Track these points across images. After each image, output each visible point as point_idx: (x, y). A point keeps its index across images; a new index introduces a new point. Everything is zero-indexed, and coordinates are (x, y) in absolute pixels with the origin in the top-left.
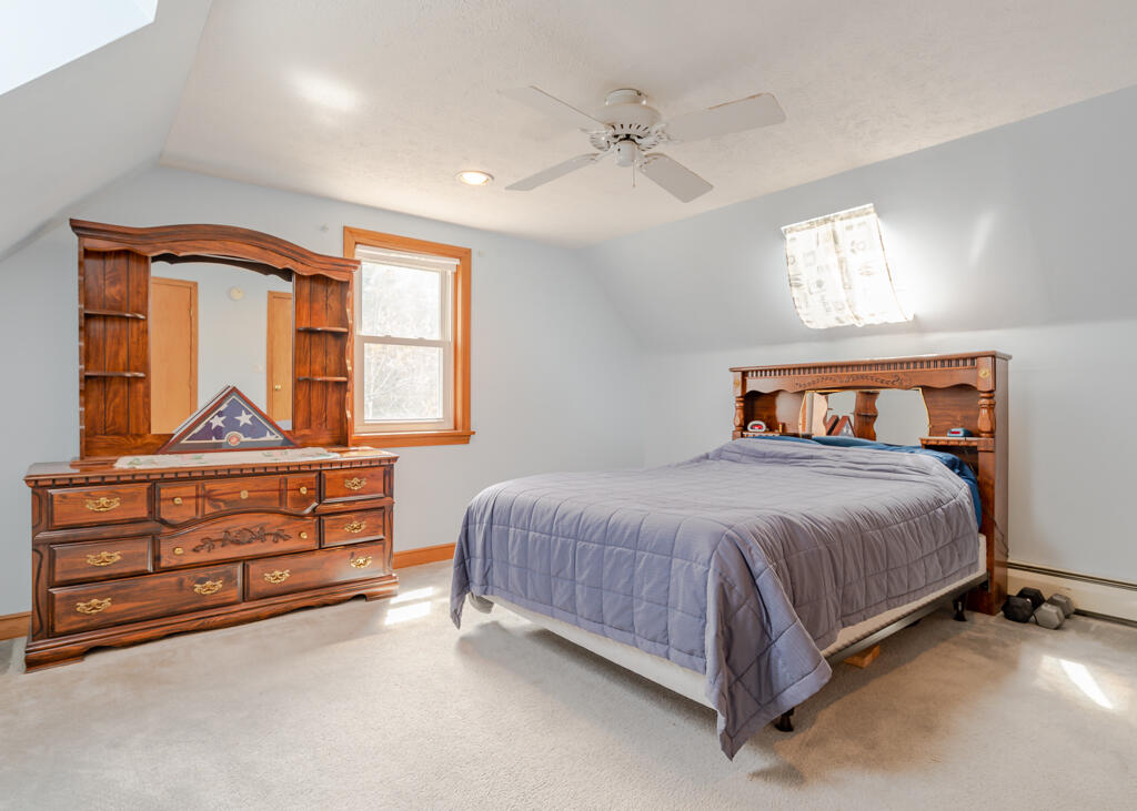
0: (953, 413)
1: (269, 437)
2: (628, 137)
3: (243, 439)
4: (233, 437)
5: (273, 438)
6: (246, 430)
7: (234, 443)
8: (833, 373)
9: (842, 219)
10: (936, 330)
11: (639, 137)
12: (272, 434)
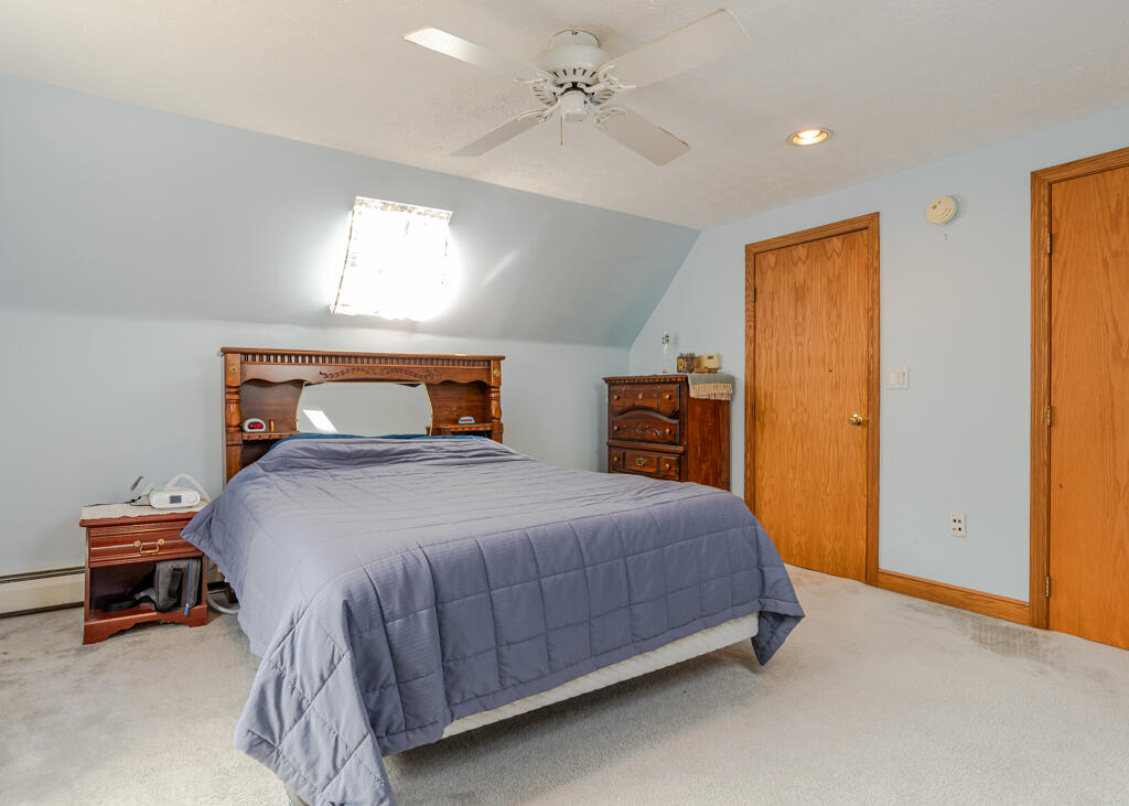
0: (450, 404)
2: (575, 86)
8: (353, 364)
9: (432, 216)
10: (423, 332)
11: (588, 85)
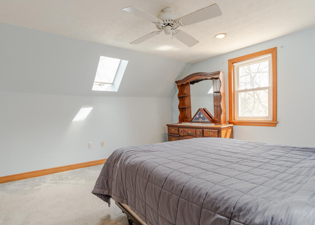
1: (206, 120)
2: (169, 24)
3: (202, 120)
4: (201, 120)
5: (207, 120)
6: (202, 118)
7: (200, 121)
12: (207, 119)
